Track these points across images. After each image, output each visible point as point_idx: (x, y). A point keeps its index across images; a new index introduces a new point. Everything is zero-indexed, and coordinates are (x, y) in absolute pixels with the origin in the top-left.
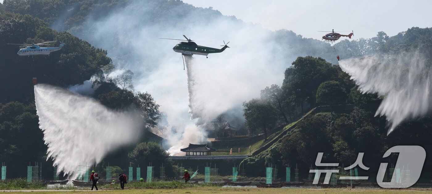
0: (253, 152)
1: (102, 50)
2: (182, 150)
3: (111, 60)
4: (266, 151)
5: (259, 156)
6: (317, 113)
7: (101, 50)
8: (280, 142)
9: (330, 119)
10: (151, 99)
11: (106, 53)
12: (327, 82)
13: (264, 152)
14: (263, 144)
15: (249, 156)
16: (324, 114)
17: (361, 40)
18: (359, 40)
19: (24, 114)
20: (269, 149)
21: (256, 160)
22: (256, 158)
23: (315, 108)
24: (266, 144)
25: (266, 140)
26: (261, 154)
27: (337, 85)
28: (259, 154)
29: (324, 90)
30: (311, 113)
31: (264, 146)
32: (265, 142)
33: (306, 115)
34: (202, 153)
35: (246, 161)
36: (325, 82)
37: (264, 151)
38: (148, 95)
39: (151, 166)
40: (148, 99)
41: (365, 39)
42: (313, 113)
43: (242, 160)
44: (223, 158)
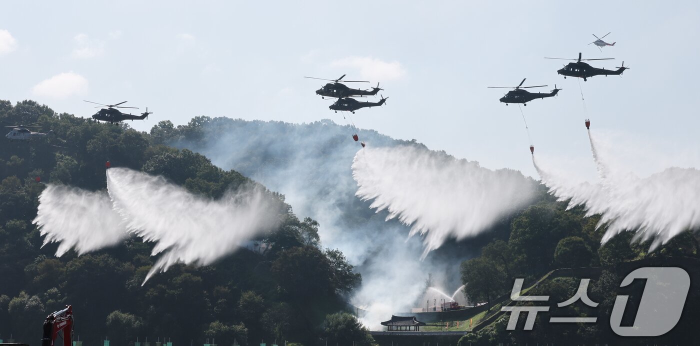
0: (473, 326)
1: (279, 195)
2: (382, 323)
3: (291, 207)
4: (490, 325)
5: (481, 332)
6: (554, 278)
7: (278, 193)
8: (508, 314)
9: (571, 285)
10: (342, 258)
11: (284, 199)
12: (568, 238)
13: (488, 327)
14: (485, 318)
15: (468, 332)
16: (564, 279)
19: (183, 276)
20: (494, 323)
21: (479, 336)
22: (478, 334)
23: (552, 272)
24: (490, 317)
25: (489, 311)
26: (483, 330)
27: (581, 242)
28: (481, 330)
29: (565, 248)
30: (547, 278)
31: (488, 319)
32: (486, 315)
33: (541, 280)
34: (408, 328)
35: (466, 339)
36: (566, 239)
37: (488, 326)
38: (339, 253)
40: (339, 257)
42: (550, 278)
43: (461, 336)
44: (435, 334)
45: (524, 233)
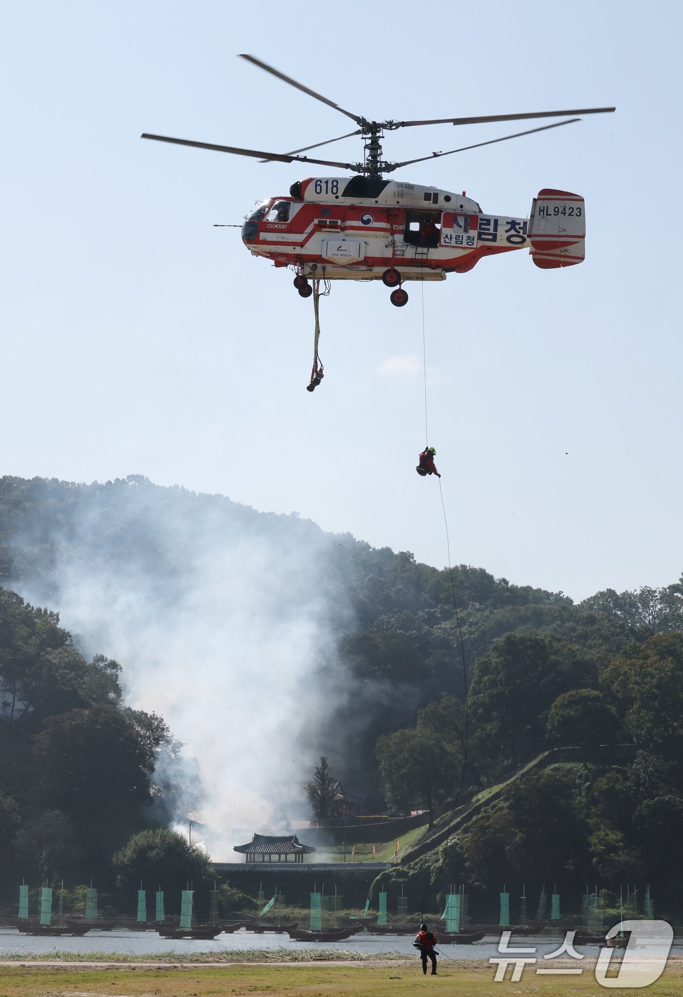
0: (402, 855)
1: (49, 613)
2: (236, 849)
3: (70, 636)
4: (432, 852)
5: (416, 864)
6: (550, 763)
7: (46, 611)
8: (466, 831)
9: (580, 777)
10: (163, 729)
11: (58, 620)
12: (573, 692)
13: (429, 855)
14: (425, 837)
15: (393, 865)
16: (568, 766)
17: (643, 592)
18: (638, 592)
20: (440, 848)
21: (412, 872)
22: (410, 868)
23: (546, 753)
24: (434, 837)
25: (432, 826)
26: (421, 860)
27: (597, 698)
28: (417, 860)
29: (566, 712)
30: (535, 766)
31: (429, 841)
32: (429, 830)
33: (525, 769)
34: (283, 857)
35: (387, 877)
36: (569, 693)
37: (430, 853)
38: (156, 719)
39: (190, 889)
40: (158, 727)
41: (653, 589)
42: (542, 765)
43: (377, 873)
44: (333, 869)
45: (493, 683)
